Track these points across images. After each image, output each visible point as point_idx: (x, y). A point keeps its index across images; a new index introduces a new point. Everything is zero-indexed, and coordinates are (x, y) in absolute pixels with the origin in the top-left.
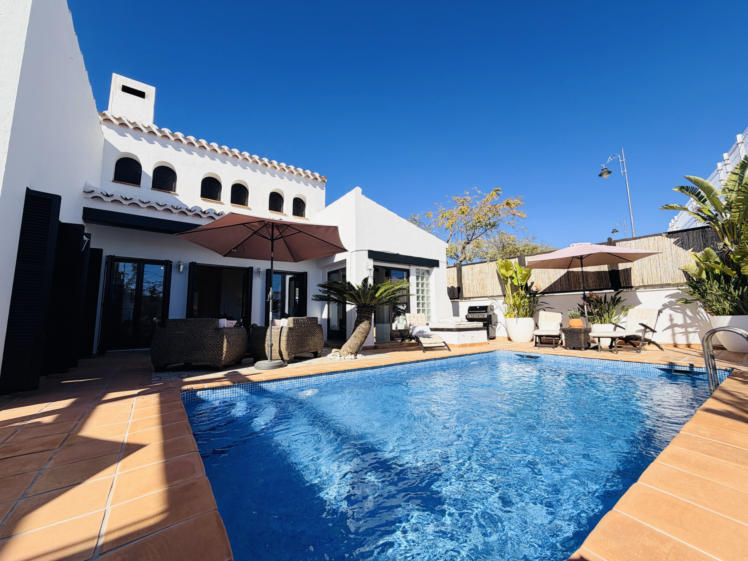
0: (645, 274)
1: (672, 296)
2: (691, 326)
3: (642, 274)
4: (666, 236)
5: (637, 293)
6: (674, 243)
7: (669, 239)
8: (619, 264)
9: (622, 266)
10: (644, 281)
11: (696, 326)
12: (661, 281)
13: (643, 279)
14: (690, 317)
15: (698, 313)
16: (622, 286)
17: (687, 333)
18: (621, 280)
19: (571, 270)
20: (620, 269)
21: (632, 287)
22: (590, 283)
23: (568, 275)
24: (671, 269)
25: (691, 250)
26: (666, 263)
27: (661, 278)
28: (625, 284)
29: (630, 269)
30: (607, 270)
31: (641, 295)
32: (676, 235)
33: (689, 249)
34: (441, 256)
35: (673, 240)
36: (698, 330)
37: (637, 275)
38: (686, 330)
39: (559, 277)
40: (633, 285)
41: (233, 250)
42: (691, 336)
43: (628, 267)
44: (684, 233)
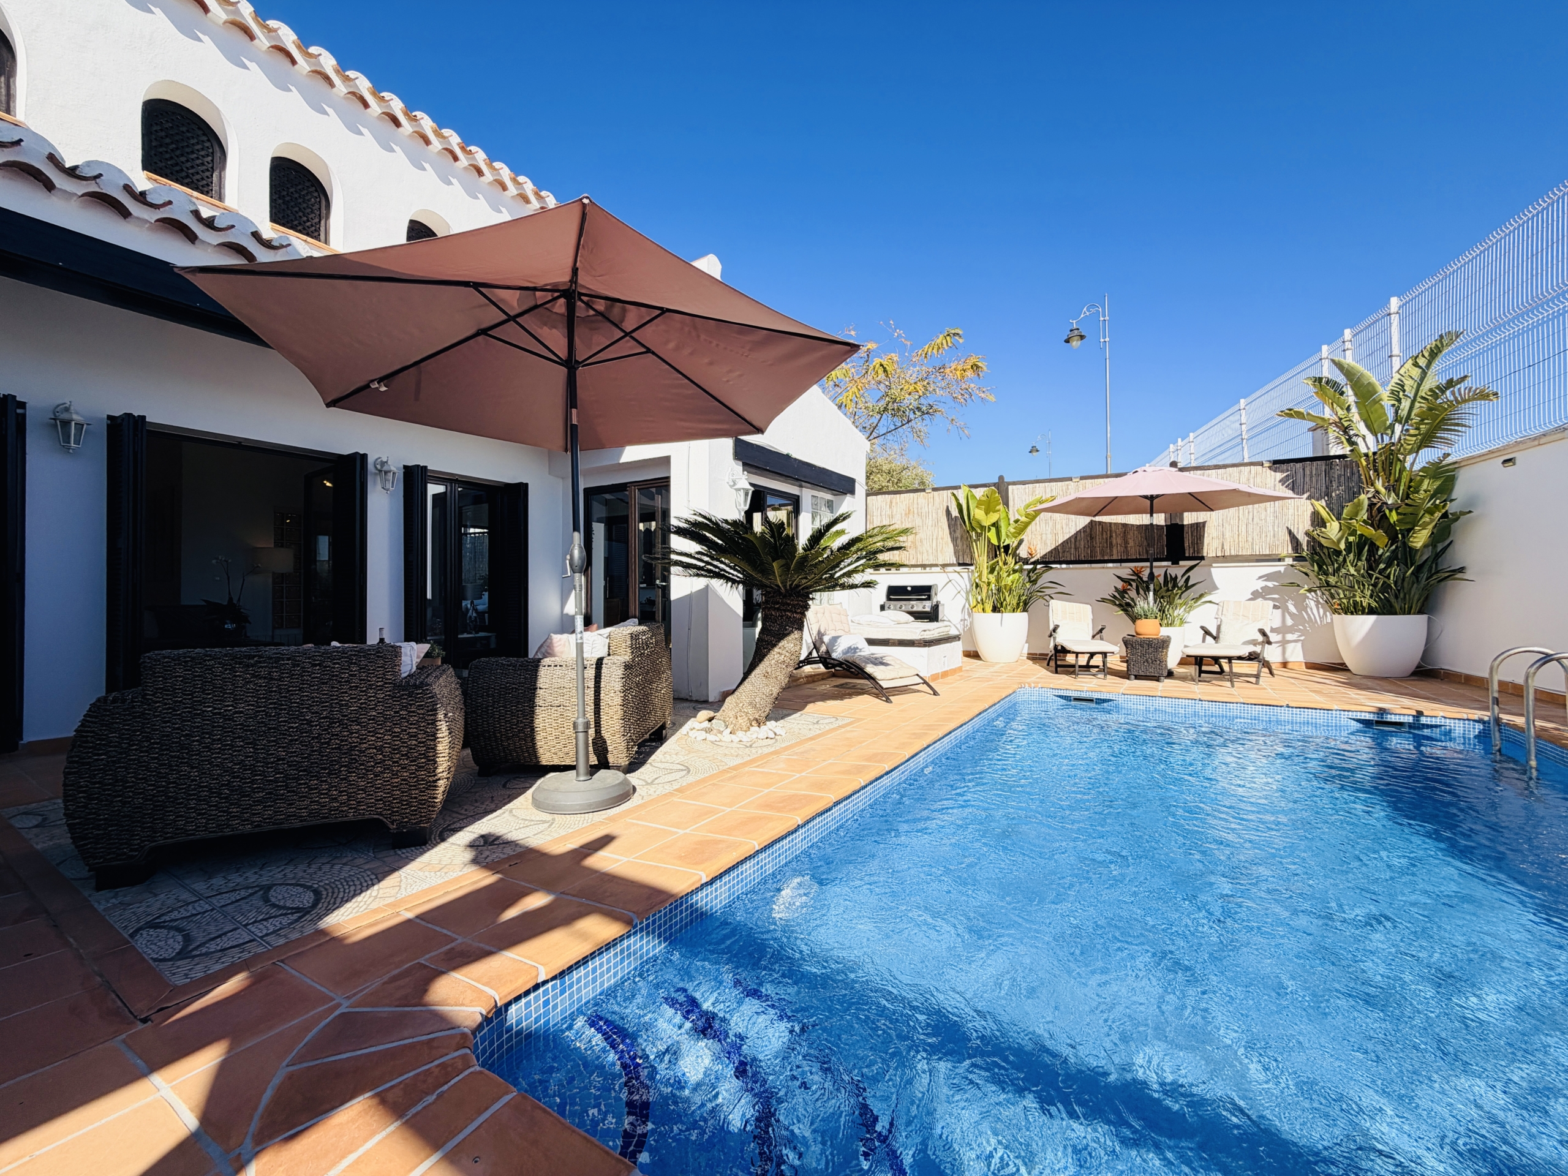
0: (1228, 535)
1: (1268, 577)
2: (1291, 630)
3: (1223, 535)
4: (1270, 468)
5: (1212, 569)
6: (1280, 481)
7: (1273, 473)
8: (1186, 514)
9: (1189, 518)
10: (1225, 547)
11: (1299, 630)
12: (1253, 549)
13: (1223, 545)
14: (1291, 615)
15: (1305, 609)
16: (1187, 555)
17: (1284, 643)
18: (1186, 545)
19: (1098, 519)
20: (1185, 523)
21: (1202, 558)
22: (1131, 547)
23: (1091, 530)
24: (1271, 528)
25: (1306, 496)
26: (1263, 518)
27: (1252, 544)
28: (1191, 551)
29: (1204, 523)
30: (1163, 523)
31: (1220, 574)
32: (1284, 466)
33: (1303, 493)
34: (856, 470)
35: (1279, 476)
36: (1302, 638)
37: (1215, 535)
38: (1284, 637)
39: (1073, 532)
40: (1205, 554)
41: (375, 385)
42: (1290, 647)
43: (1201, 520)
44: (1298, 465)
